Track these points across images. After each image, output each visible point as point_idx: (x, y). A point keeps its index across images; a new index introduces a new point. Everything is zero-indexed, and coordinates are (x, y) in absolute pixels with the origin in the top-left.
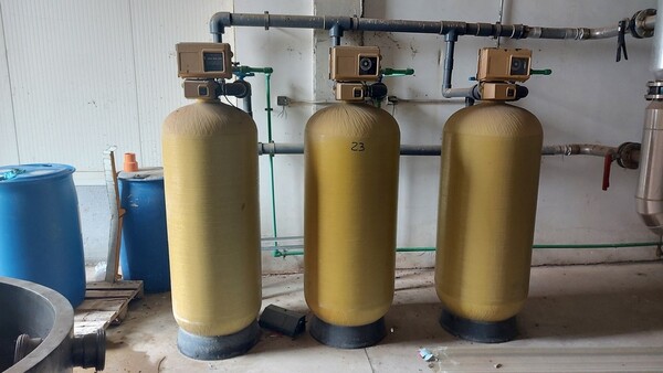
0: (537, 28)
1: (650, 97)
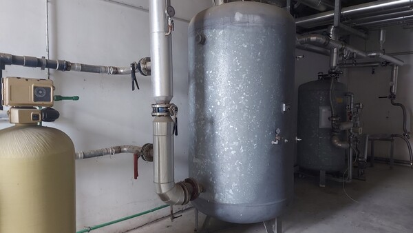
0: (78, 64)
1: (154, 114)
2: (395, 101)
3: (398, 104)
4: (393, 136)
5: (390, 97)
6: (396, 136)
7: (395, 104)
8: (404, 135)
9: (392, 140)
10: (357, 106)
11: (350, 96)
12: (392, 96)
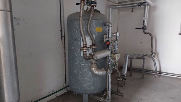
2: (146, 31)
3: (148, 33)
4: (144, 55)
5: (143, 28)
6: (146, 55)
7: (146, 33)
8: (151, 55)
9: (144, 59)
10: (115, 34)
11: (108, 25)
12: (144, 28)
